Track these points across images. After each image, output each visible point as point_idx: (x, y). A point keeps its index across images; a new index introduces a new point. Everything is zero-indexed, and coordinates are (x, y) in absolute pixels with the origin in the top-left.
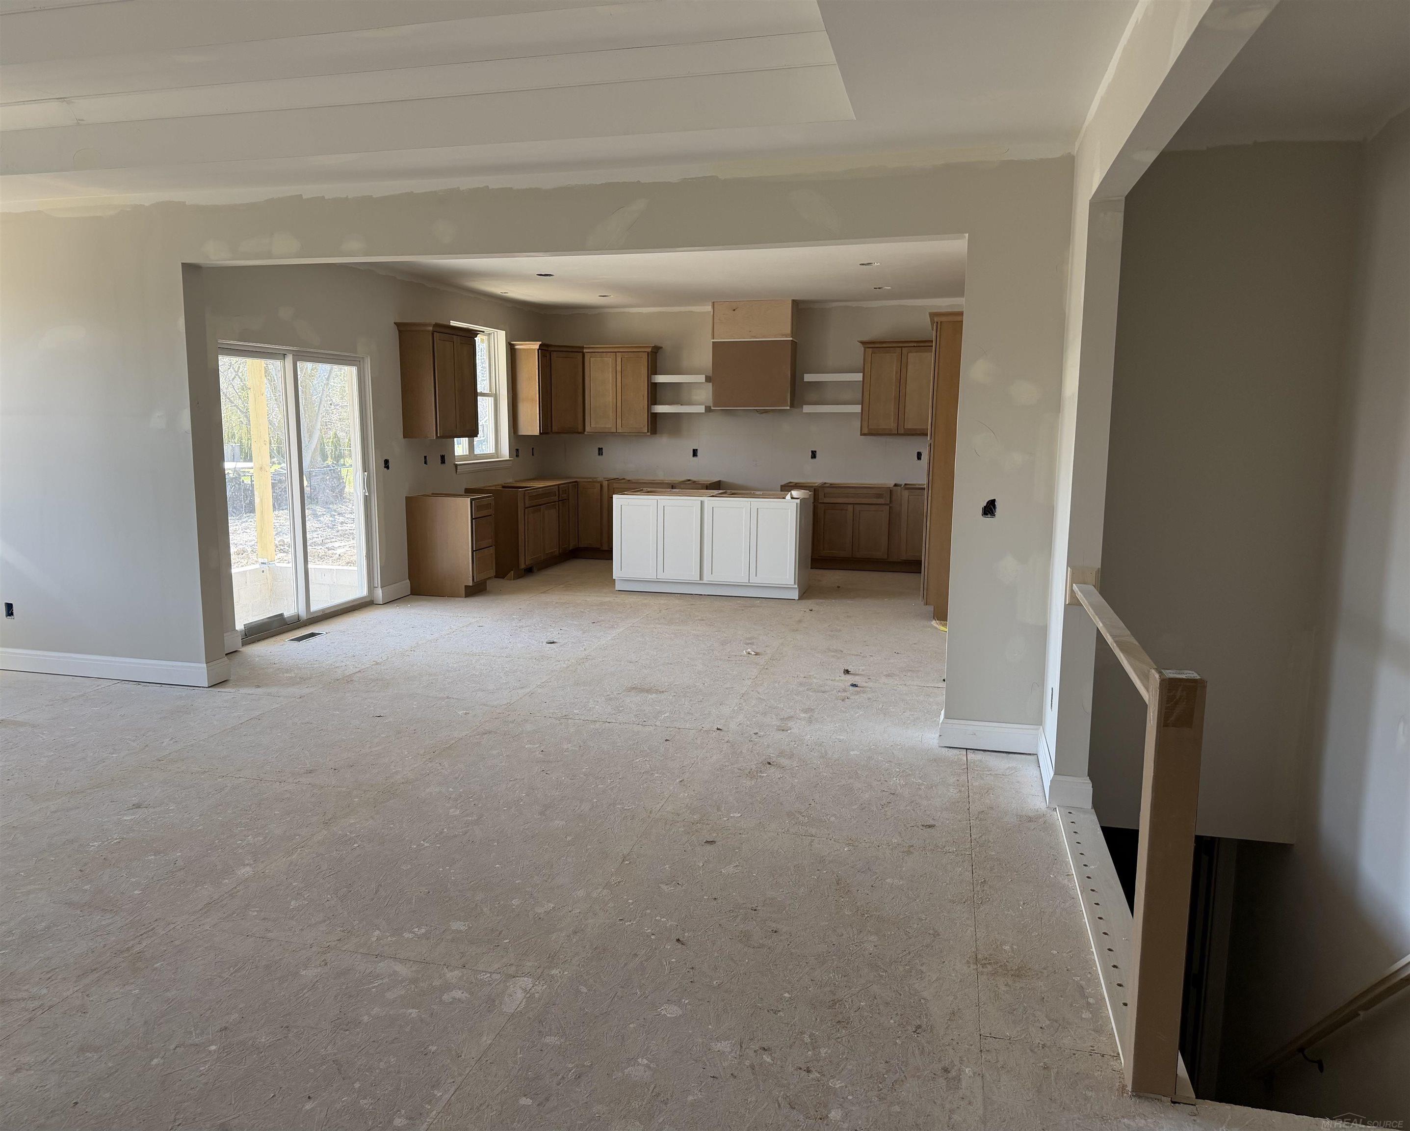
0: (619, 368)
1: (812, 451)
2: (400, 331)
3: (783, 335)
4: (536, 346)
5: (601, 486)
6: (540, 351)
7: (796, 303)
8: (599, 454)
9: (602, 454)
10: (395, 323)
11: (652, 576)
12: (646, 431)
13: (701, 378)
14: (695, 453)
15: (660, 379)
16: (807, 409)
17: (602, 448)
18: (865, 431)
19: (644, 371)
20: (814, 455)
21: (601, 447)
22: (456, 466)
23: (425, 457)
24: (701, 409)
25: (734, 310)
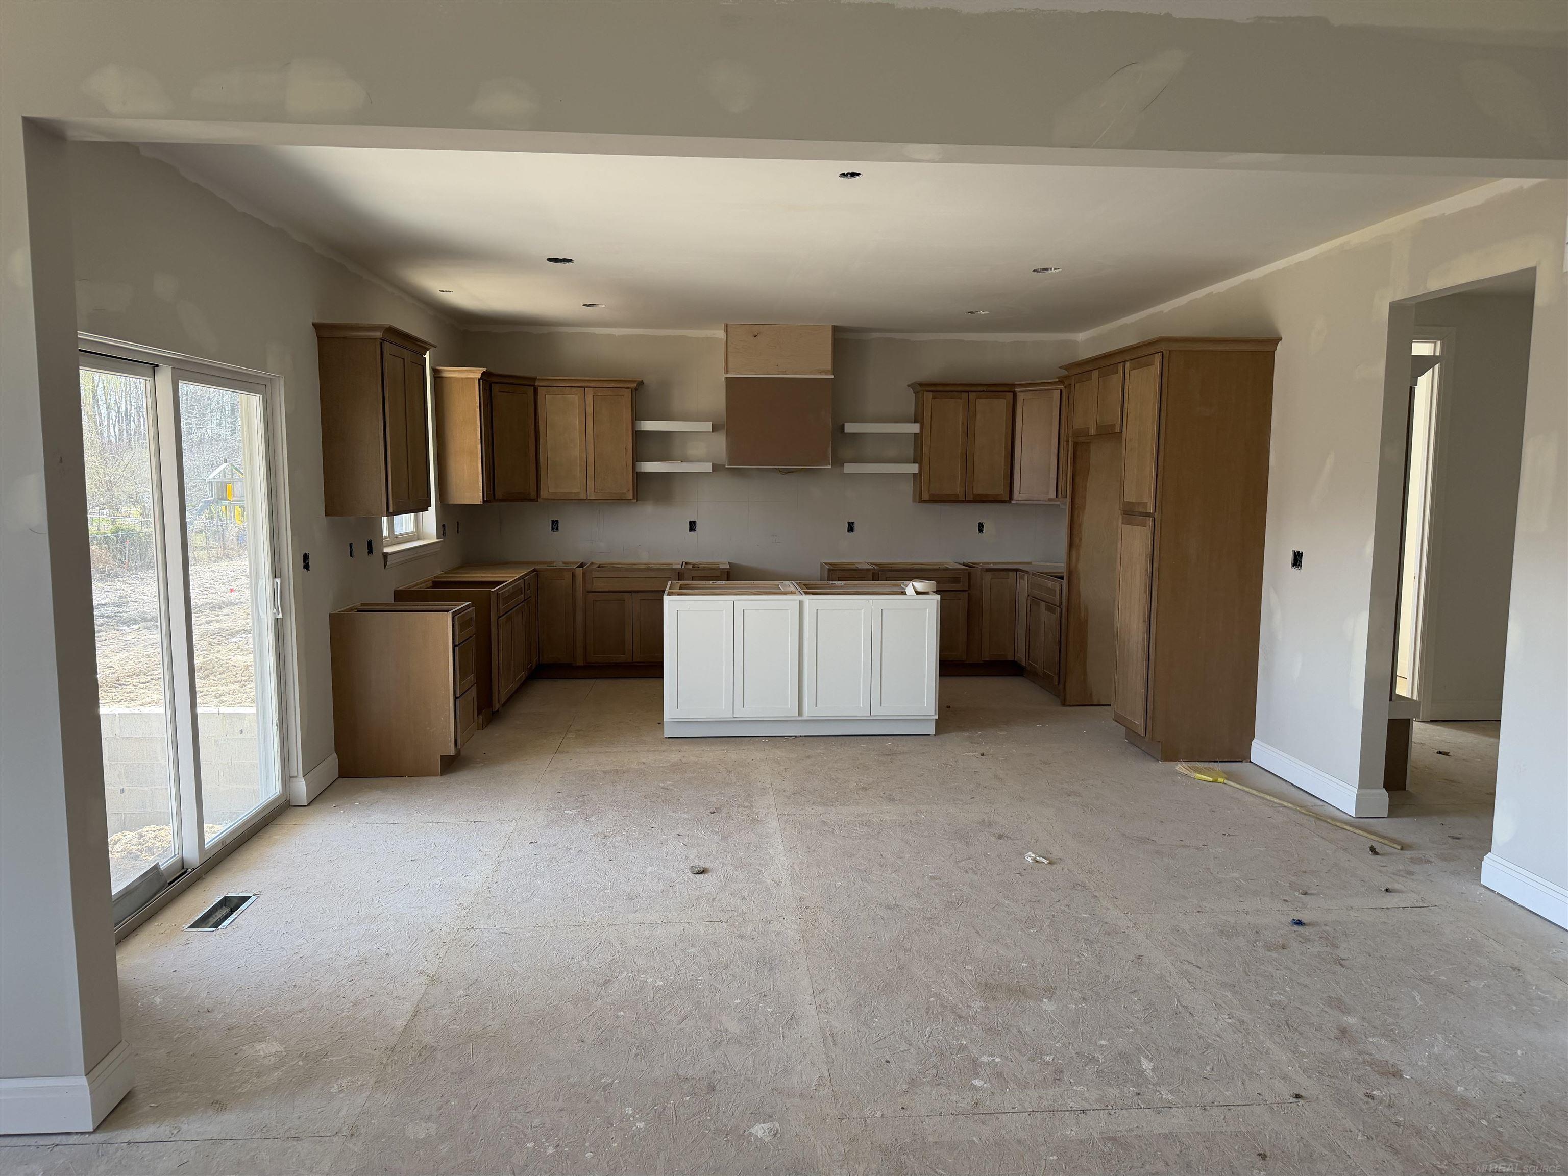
0: (590, 410)
1: (848, 522)
2: (320, 338)
3: (822, 372)
4: (476, 373)
5: (574, 575)
6: (481, 381)
7: (835, 329)
8: (553, 529)
9: (557, 529)
10: (314, 324)
11: (728, 715)
12: (632, 498)
13: (707, 426)
14: (692, 526)
15: (649, 426)
16: (849, 468)
17: (557, 521)
18: (926, 496)
19: (627, 415)
20: (851, 527)
21: (555, 519)
22: (386, 556)
23: (351, 545)
24: (707, 467)
25: (755, 336)
